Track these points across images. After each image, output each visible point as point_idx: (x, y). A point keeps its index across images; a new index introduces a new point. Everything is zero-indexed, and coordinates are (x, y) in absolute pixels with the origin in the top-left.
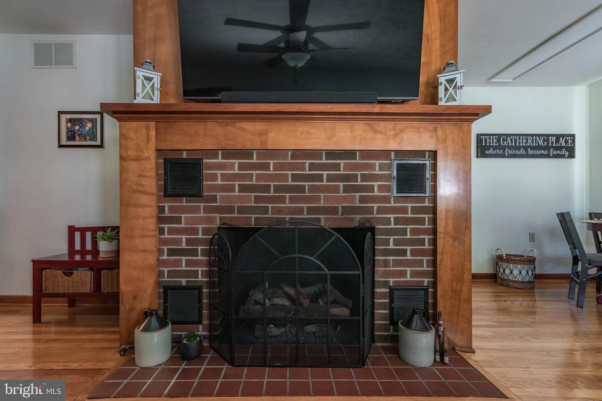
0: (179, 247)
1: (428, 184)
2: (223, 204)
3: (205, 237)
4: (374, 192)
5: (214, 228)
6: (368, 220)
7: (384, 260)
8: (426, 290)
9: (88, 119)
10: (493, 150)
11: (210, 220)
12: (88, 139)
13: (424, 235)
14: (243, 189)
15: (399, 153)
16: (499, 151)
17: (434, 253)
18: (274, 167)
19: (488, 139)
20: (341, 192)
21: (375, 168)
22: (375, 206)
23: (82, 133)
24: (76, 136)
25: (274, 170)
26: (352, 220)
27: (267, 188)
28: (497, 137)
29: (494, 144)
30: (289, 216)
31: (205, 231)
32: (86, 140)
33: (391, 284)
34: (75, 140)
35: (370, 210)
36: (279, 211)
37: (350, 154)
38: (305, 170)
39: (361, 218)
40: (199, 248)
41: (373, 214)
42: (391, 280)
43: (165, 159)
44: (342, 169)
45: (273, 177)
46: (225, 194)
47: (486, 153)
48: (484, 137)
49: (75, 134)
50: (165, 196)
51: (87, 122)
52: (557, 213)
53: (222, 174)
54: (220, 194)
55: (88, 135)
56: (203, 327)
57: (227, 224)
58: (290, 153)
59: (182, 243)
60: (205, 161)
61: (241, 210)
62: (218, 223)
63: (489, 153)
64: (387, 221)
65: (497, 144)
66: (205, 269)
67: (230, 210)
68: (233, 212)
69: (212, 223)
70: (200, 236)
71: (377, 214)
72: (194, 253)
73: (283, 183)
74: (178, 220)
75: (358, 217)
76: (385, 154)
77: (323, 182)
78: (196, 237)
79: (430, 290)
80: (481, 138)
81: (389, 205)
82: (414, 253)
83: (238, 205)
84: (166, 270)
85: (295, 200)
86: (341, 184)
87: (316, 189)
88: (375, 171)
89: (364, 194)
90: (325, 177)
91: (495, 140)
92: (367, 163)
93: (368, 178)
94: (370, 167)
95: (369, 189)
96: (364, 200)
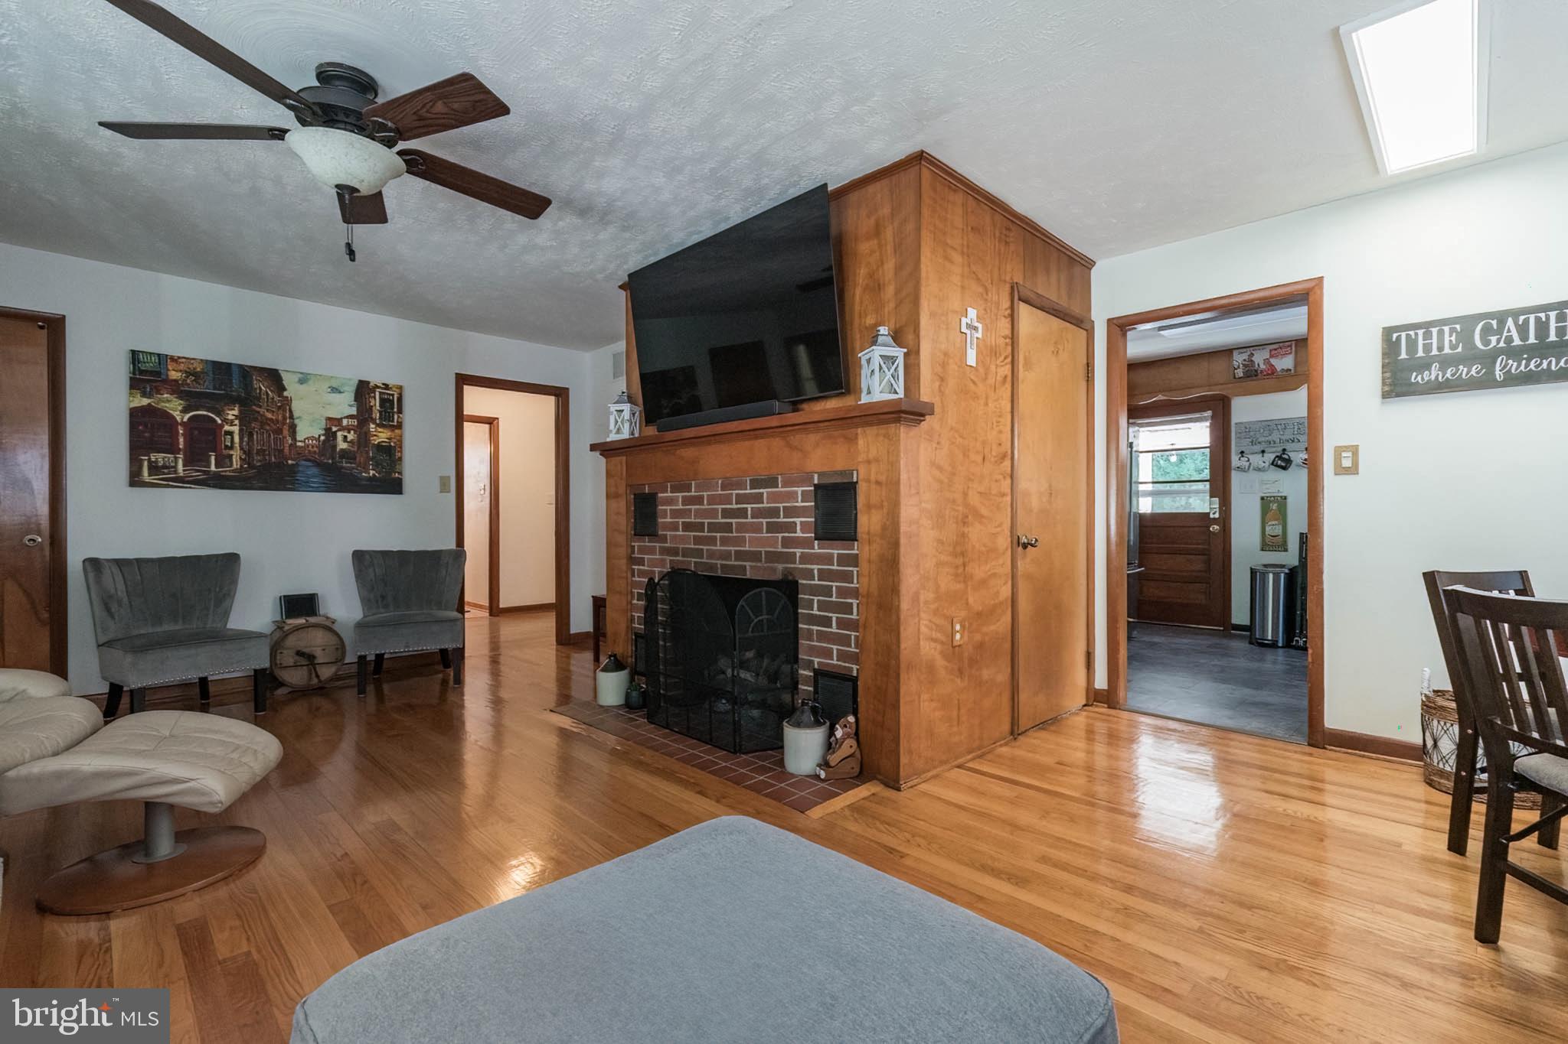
2: (672, 545)
4: (796, 532)
5: (666, 571)
6: (788, 572)
7: (808, 629)
8: (854, 682)
10: (1443, 369)
11: (663, 563)
13: (850, 598)
14: (685, 527)
16: (1465, 369)
18: (708, 501)
19: (1420, 338)
20: (765, 531)
21: (797, 497)
22: (798, 551)
25: (708, 504)
26: (774, 571)
27: (702, 527)
28: (1458, 327)
29: (1447, 350)
30: (720, 562)
33: (816, 666)
35: (792, 558)
36: (711, 554)
37: (773, 479)
38: (733, 504)
39: (784, 568)
41: (795, 563)
42: (816, 660)
43: (635, 495)
44: (765, 501)
45: (707, 513)
46: (673, 533)
47: (1413, 380)
48: (1403, 335)
50: (635, 535)
53: (670, 510)
54: (669, 533)
57: (675, 568)
60: (660, 495)
61: (684, 552)
62: (669, 566)
63: (1426, 379)
64: (809, 574)
65: (1460, 349)
67: (677, 552)
68: (679, 554)
69: (665, 566)
71: (800, 564)
73: (715, 520)
75: (780, 567)
76: (807, 477)
77: (747, 518)
80: (1394, 339)
81: (810, 551)
82: (842, 624)
83: (682, 546)
84: (636, 615)
85: (725, 541)
86: (764, 521)
87: (742, 528)
88: (797, 502)
89: (786, 535)
90: (749, 512)
91: (1450, 336)
92: (789, 492)
93: (790, 512)
94: (792, 496)
95: (791, 528)
96: (786, 542)
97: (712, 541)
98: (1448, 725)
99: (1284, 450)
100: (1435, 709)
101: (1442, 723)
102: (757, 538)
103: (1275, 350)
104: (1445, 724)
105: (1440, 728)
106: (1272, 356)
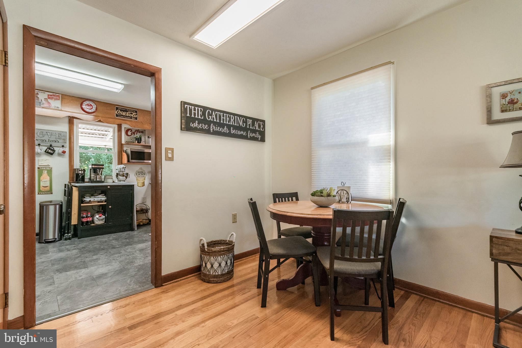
10: (199, 124)
16: (204, 126)
19: (193, 110)
28: (202, 109)
29: (200, 117)
47: (191, 126)
48: (188, 106)
63: (194, 126)
65: (203, 118)
91: (200, 112)
98: (217, 257)
99: (51, 145)
100: (212, 253)
101: (215, 257)
103: (51, 95)
104: (216, 257)
105: (214, 259)
106: (49, 98)
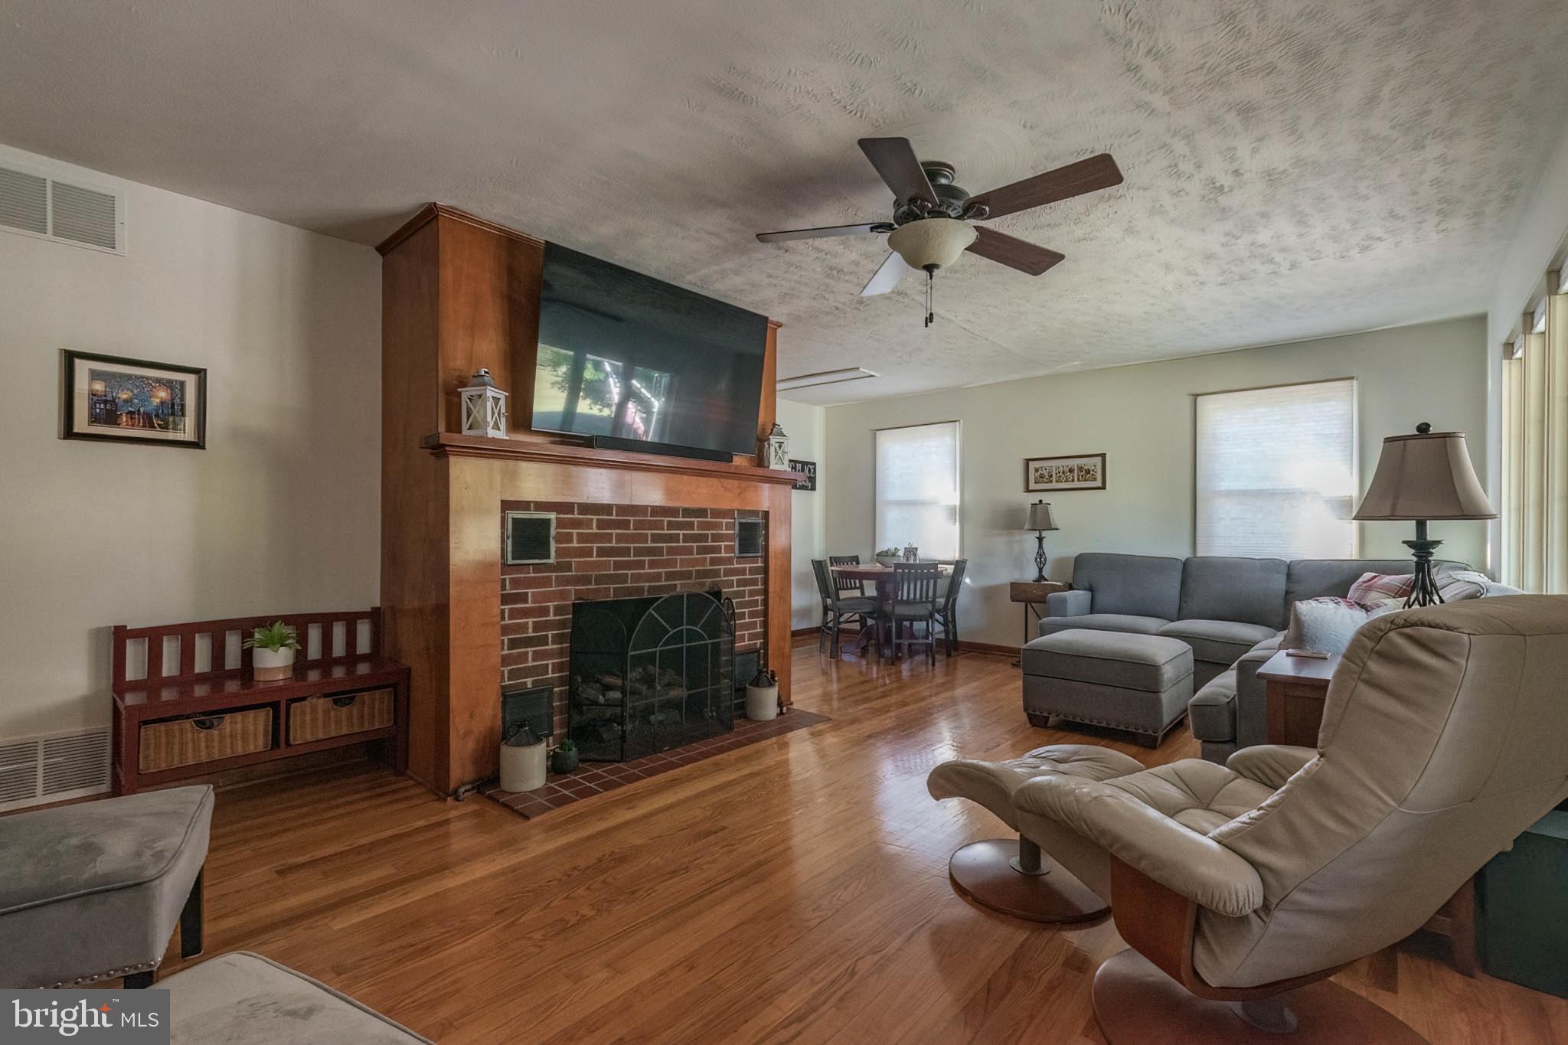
0: (524, 635)
1: (761, 541)
2: (579, 573)
3: (558, 618)
4: (721, 553)
5: (568, 605)
6: (716, 584)
8: (758, 651)
9: (158, 380)
11: (563, 595)
12: (159, 425)
13: (758, 596)
14: (602, 552)
15: (743, 513)
17: (765, 613)
18: (634, 525)
20: (695, 553)
21: (722, 526)
22: (723, 568)
23: (139, 410)
24: (121, 414)
25: (634, 529)
26: (702, 585)
27: (625, 552)
30: (648, 584)
31: (559, 610)
32: (152, 426)
34: (119, 425)
35: (717, 573)
36: (637, 578)
37: (701, 512)
38: (664, 530)
39: (712, 582)
40: (550, 634)
41: (720, 577)
44: (695, 528)
45: (634, 538)
46: (581, 560)
49: (116, 410)
50: (506, 565)
51: (155, 387)
52: (812, 561)
53: (578, 533)
54: (575, 560)
55: (157, 416)
56: (554, 739)
57: (582, 599)
58: (649, 508)
59: (528, 628)
61: (599, 580)
62: (573, 598)
64: (730, 584)
66: (557, 661)
67: (586, 580)
68: (590, 583)
69: (565, 599)
70: (551, 617)
71: (724, 576)
72: (543, 641)
73: (642, 545)
74: (523, 598)
75: (708, 581)
76: (728, 513)
77: (679, 542)
78: (545, 619)
79: (762, 651)
81: (732, 566)
82: (751, 615)
83: (596, 573)
84: (506, 670)
85: (653, 564)
86: (695, 545)
87: (672, 551)
88: (722, 530)
89: (713, 555)
90: (681, 537)
92: (716, 522)
93: (717, 538)
94: (718, 526)
95: (717, 550)
96: (713, 561)
97: (640, 565)
102: (687, 560)
